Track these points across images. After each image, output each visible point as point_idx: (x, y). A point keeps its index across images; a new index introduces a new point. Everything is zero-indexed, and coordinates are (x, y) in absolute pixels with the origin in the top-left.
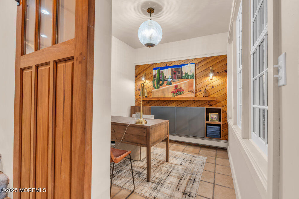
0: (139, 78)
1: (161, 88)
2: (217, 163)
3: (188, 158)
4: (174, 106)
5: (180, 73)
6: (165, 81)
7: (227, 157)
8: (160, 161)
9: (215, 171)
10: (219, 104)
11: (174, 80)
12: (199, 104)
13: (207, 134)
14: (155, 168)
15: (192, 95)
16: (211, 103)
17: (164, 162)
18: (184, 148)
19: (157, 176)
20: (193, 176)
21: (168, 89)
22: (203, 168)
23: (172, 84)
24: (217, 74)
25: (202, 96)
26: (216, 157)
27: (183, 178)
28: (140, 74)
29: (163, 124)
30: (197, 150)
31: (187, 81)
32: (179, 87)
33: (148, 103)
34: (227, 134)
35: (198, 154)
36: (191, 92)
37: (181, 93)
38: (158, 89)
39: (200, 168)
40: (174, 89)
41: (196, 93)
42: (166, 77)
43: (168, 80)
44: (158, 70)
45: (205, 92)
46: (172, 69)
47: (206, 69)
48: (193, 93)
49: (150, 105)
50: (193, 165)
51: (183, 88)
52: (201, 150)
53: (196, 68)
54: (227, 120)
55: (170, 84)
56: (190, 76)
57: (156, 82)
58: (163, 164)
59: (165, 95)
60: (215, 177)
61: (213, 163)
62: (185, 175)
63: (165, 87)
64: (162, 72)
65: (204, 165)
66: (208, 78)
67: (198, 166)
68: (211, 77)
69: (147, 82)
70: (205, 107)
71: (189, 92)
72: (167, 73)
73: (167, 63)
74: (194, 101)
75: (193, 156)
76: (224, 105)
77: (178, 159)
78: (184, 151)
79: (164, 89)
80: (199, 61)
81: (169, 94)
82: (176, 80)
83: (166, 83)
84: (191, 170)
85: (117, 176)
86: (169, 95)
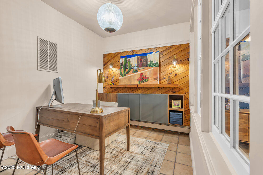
0: (107, 66)
1: (128, 76)
2: (179, 150)
3: (150, 146)
4: (140, 93)
5: (145, 62)
6: (131, 69)
7: (188, 144)
8: (121, 150)
9: (175, 161)
10: (181, 91)
11: (140, 68)
12: (163, 91)
13: (170, 120)
14: (113, 159)
15: (156, 83)
16: (174, 91)
17: (124, 151)
18: (148, 134)
19: (113, 170)
20: (151, 167)
21: (134, 76)
22: (164, 157)
23: (137, 72)
24: (180, 62)
25: (166, 83)
26: (178, 144)
27: (140, 171)
28: (108, 62)
29: (122, 112)
30: (161, 136)
31: (152, 69)
32: (144, 75)
33: (116, 90)
34: (189, 120)
35: (161, 140)
36: (156, 79)
37: (146, 80)
38: (125, 77)
39: (161, 157)
40: (140, 76)
41: (160, 80)
42: (132, 65)
43: (134, 68)
44: (125, 58)
45: (169, 79)
46: (138, 57)
47: (170, 58)
48: (158, 80)
49: (118, 92)
50: (154, 154)
51: (148, 75)
52: (164, 136)
53: (161, 56)
54: (189, 107)
55: (136, 71)
56: (155, 64)
57: (123, 70)
58: (123, 153)
59: (131, 82)
60: (174, 168)
61: (174, 151)
62: (144, 167)
63: (131, 75)
64: (129, 60)
65: (165, 153)
66: (172, 66)
67: (159, 155)
68: (175, 65)
69: (115, 69)
70: (169, 95)
71: (153, 80)
72: (133, 61)
73: (133, 51)
74: (159, 88)
75: (156, 143)
76: (186, 92)
77: (140, 147)
78: (148, 137)
79: (130, 76)
80: (163, 49)
81: (135, 81)
82: (142, 68)
83: (132, 70)
84: (151, 160)
85: (69, 170)
86: (135, 83)
